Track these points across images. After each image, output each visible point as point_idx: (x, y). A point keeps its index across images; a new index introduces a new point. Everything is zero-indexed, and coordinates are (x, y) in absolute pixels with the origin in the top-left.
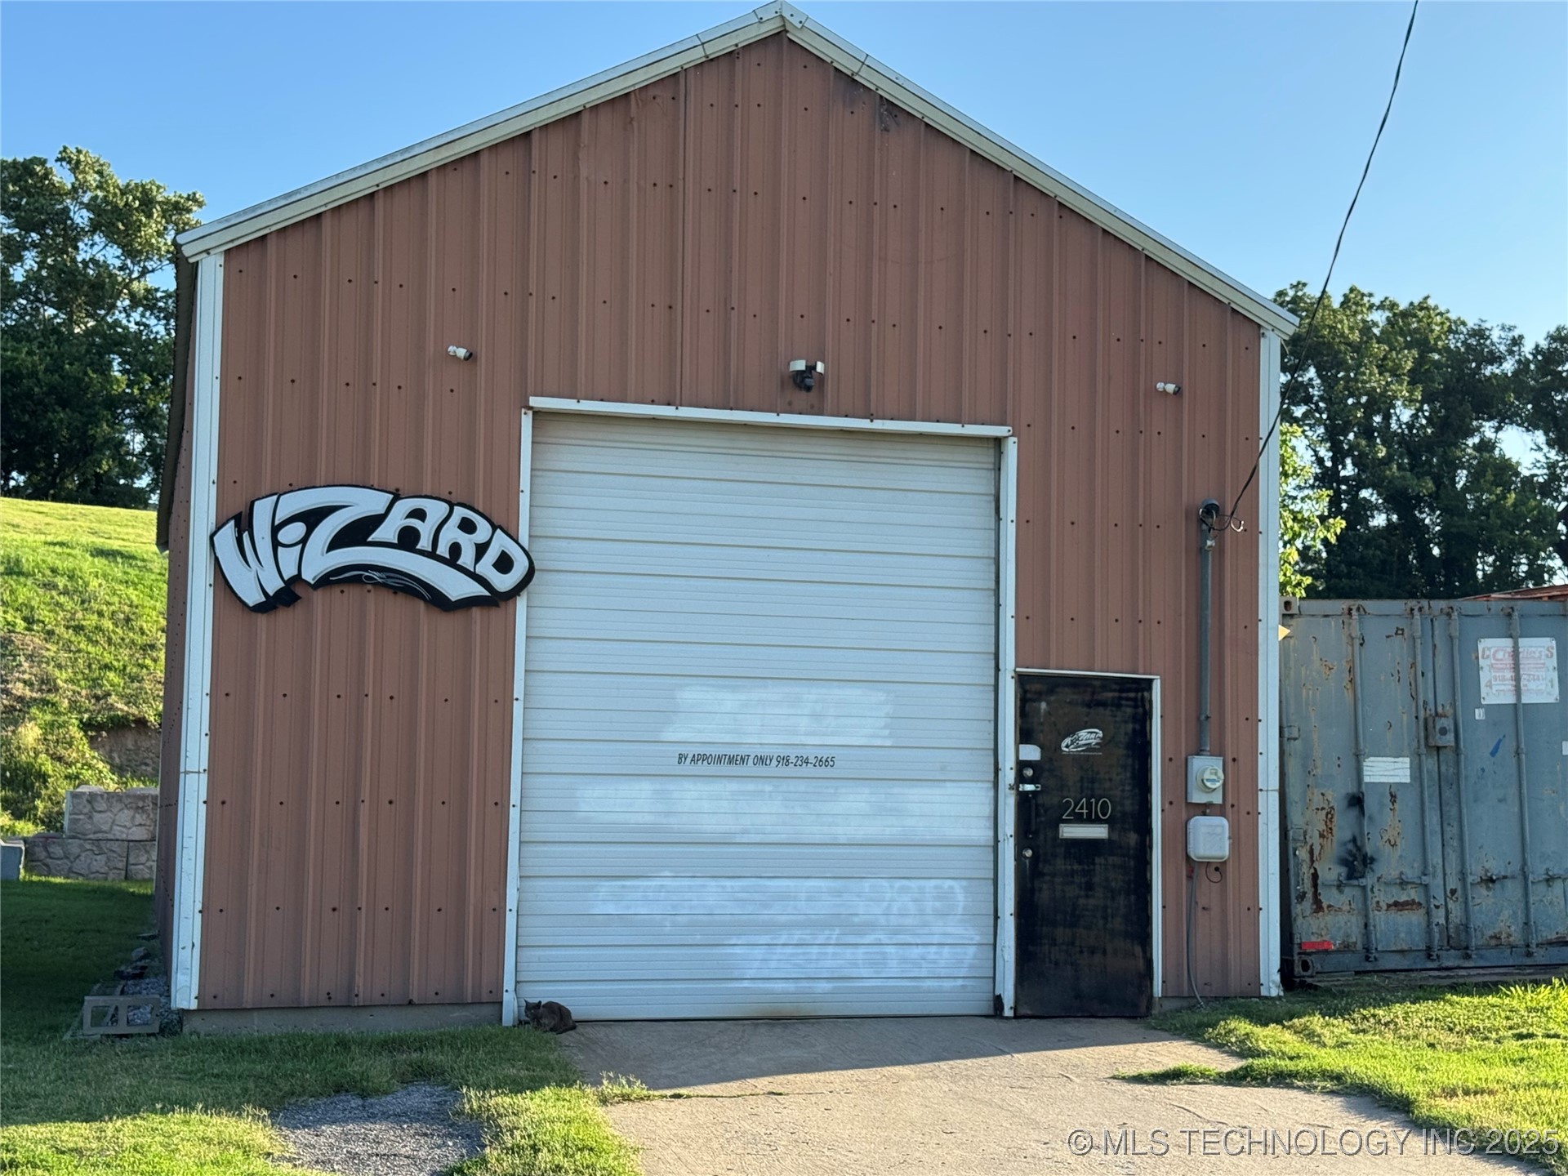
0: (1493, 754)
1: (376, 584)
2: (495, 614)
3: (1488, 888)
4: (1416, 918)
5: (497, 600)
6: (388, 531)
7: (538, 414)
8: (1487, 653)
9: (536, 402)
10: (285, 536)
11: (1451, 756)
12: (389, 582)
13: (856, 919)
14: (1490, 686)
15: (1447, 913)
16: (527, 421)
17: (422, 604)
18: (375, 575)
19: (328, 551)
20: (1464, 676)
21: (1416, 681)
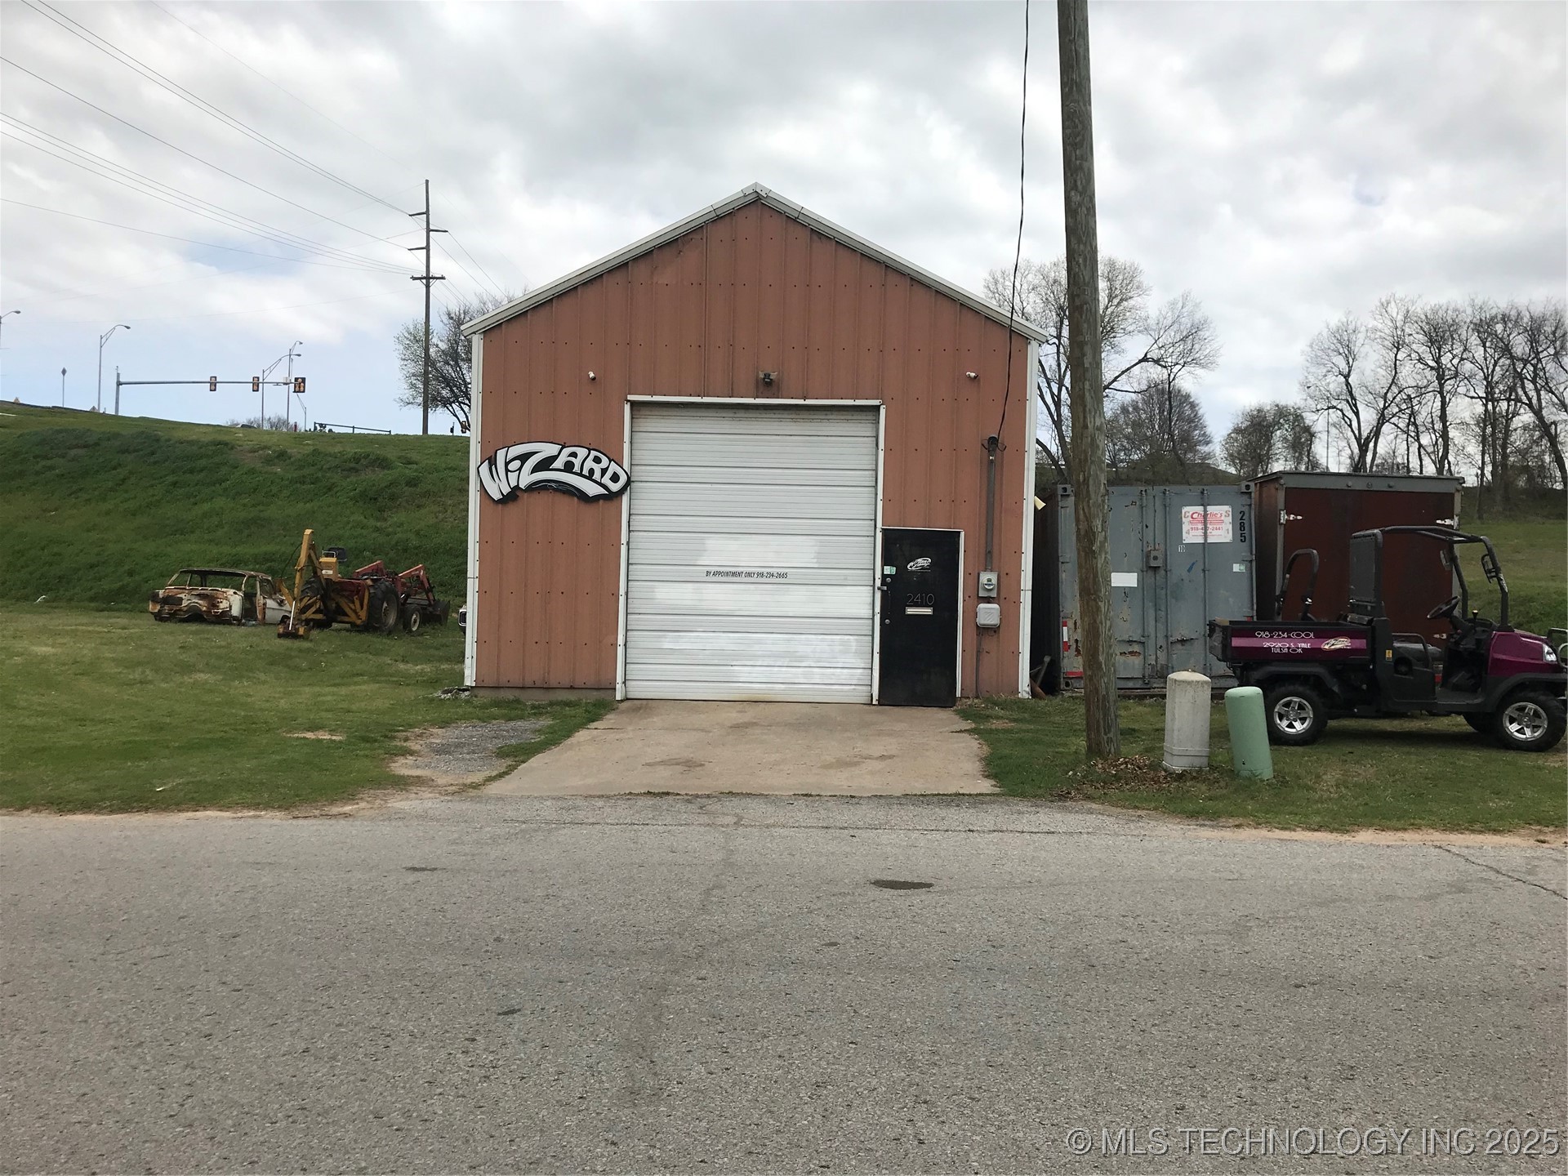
0: (1189, 571)
1: (554, 489)
2: (611, 505)
3: (1183, 645)
4: (1136, 661)
5: (612, 497)
6: (558, 464)
7: (633, 404)
8: (1187, 514)
9: (630, 397)
10: (512, 466)
11: (1163, 572)
12: (560, 488)
13: (798, 654)
14: (1188, 532)
15: (1157, 658)
16: (627, 407)
17: (576, 498)
18: (553, 485)
19: (532, 473)
20: (1173, 527)
21: (1142, 531)
